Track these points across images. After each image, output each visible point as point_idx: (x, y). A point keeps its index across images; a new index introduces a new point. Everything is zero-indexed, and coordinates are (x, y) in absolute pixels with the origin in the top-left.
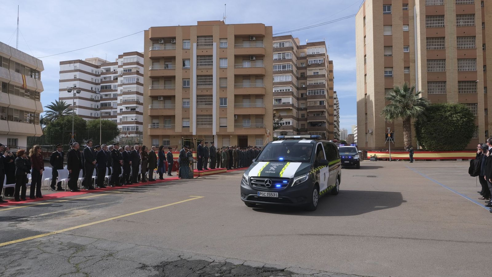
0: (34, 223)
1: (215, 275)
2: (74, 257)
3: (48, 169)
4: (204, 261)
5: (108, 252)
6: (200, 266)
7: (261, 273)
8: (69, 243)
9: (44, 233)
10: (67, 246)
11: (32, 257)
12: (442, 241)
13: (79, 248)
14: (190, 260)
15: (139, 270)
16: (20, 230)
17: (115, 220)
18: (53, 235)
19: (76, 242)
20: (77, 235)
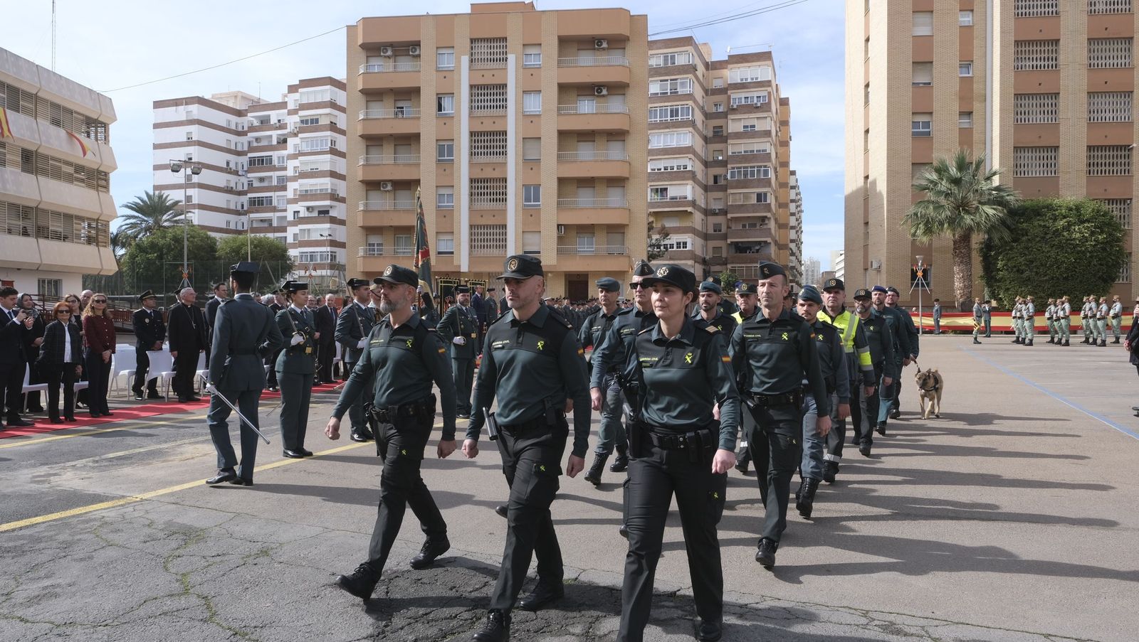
0: (92, 474)
2: (179, 556)
3: (125, 350)
4: (484, 568)
5: (259, 545)
6: (476, 582)
8: (169, 524)
9: (113, 498)
10: (162, 530)
11: (82, 556)
13: (190, 535)
15: (330, 589)
16: (57, 490)
17: (279, 469)
18: (133, 504)
19: (185, 522)
20: (188, 503)
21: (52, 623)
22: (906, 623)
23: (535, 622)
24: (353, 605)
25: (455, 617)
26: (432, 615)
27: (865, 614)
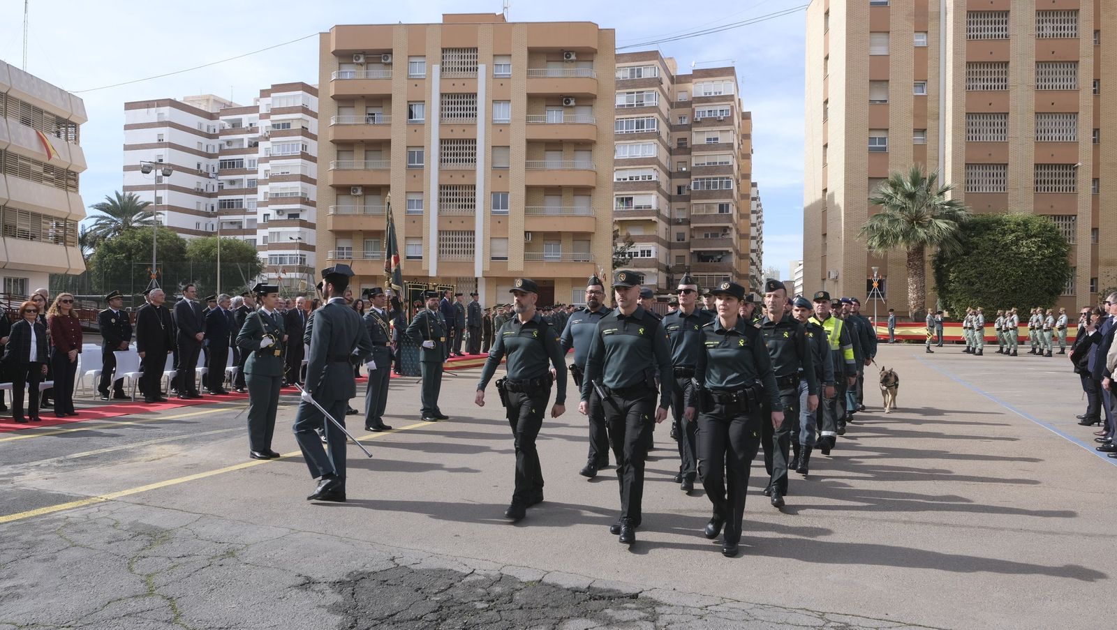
0: (56, 474)
1: (475, 605)
2: (144, 557)
3: (92, 349)
4: (449, 570)
5: (225, 546)
6: (441, 584)
7: (584, 601)
8: (135, 524)
9: (77, 499)
10: (127, 531)
11: (45, 556)
12: (1003, 529)
13: (155, 536)
14: (418, 568)
15: (295, 590)
16: (20, 490)
17: (245, 470)
18: (98, 505)
19: (150, 523)
20: (153, 504)
21: (15, 624)
22: (861, 624)
23: (500, 623)
24: (319, 606)
25: (421, 618)
26: (397, 617)
27: (822, 615)
